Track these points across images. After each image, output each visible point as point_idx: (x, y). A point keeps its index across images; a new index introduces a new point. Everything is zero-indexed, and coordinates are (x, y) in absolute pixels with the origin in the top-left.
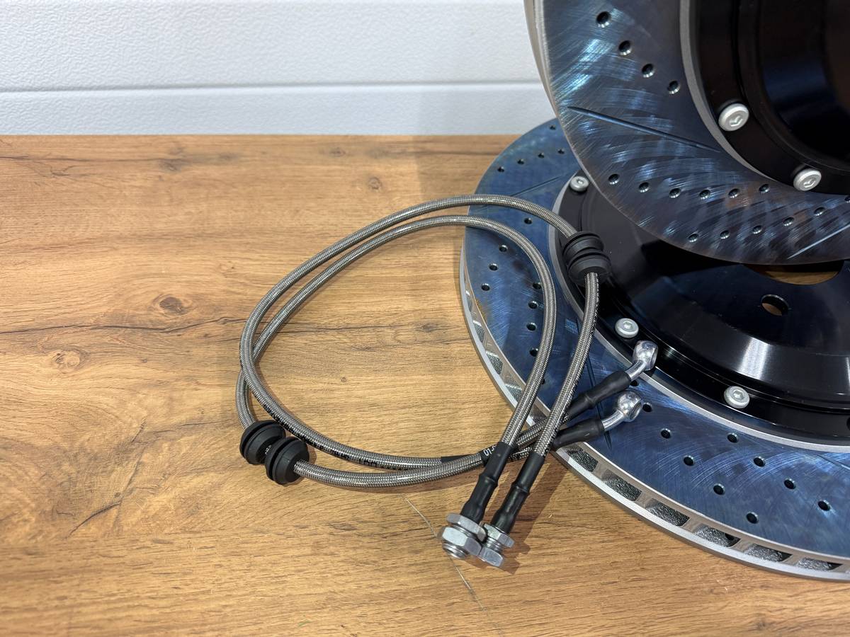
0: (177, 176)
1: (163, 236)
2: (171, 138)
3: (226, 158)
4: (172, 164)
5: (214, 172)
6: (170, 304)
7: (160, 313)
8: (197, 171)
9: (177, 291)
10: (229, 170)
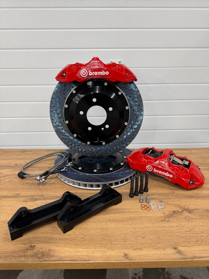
0: (24, 153)
1: (18, 159)
2: (24, 149)
3: (31, 151)
4: (23, 152)
5: (29, 153)
6: (16, 165)
7: (14, 165)
8: (26, 152)
9: (17, 164)
10: (31, 152)
